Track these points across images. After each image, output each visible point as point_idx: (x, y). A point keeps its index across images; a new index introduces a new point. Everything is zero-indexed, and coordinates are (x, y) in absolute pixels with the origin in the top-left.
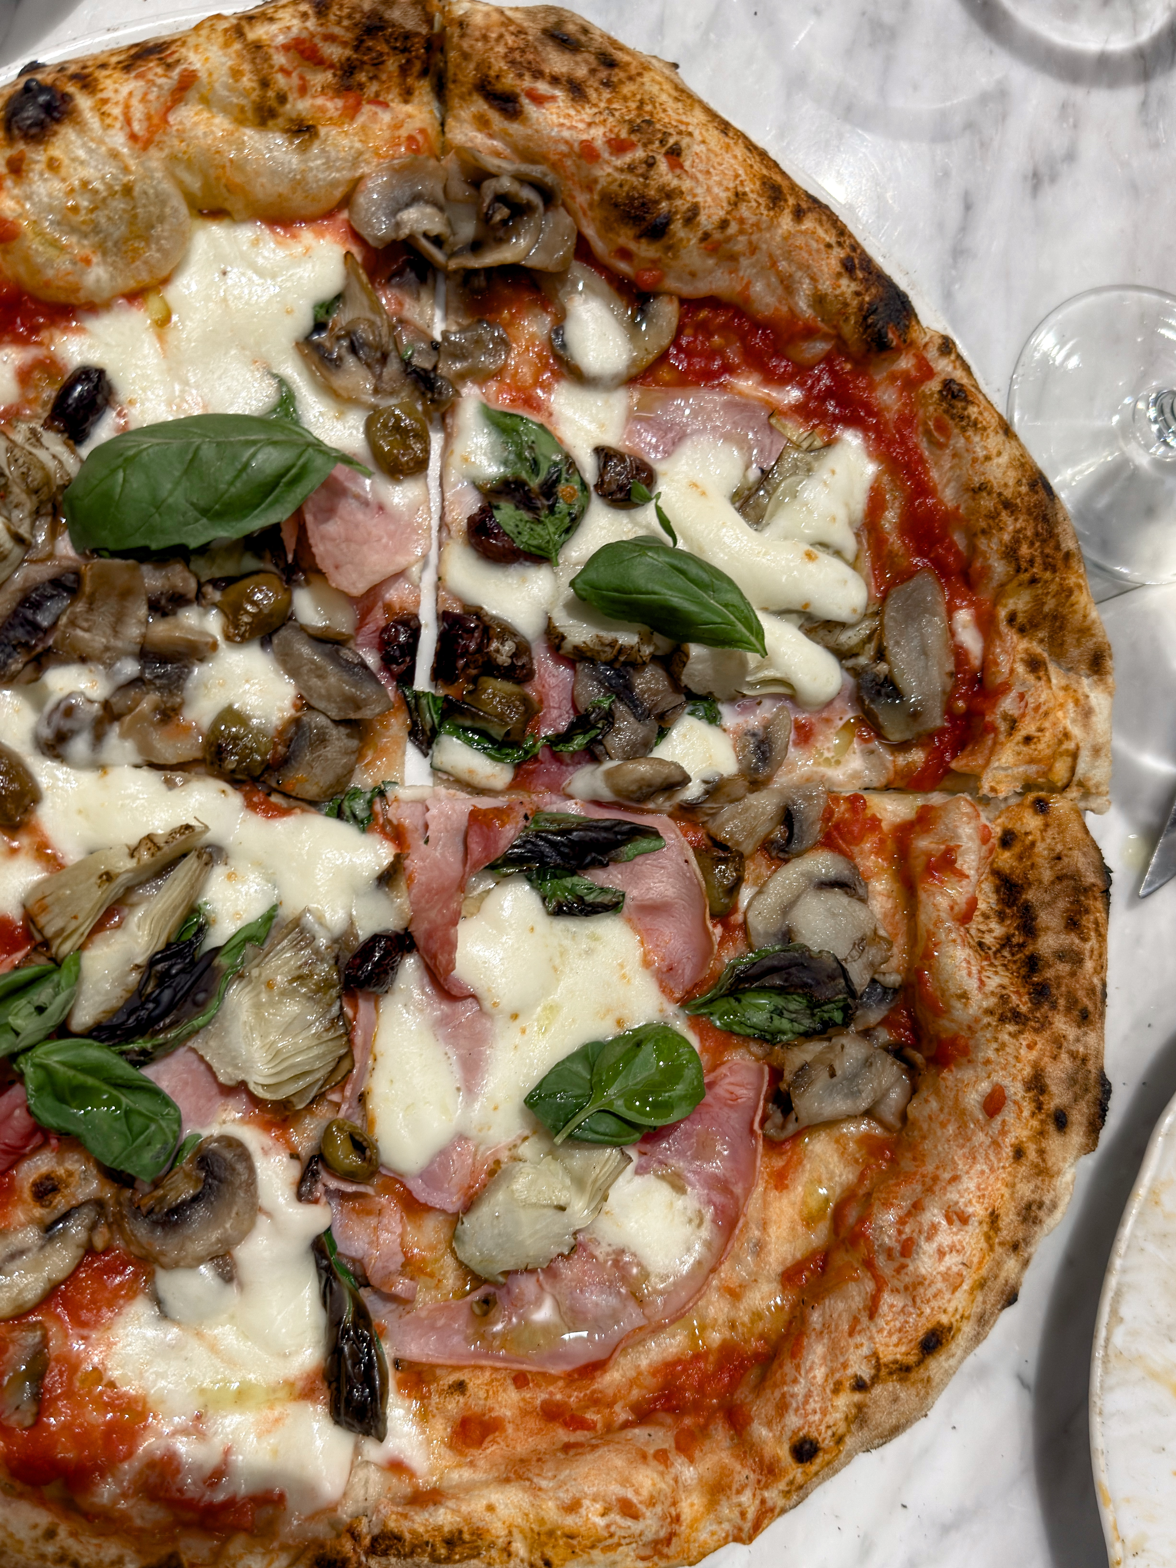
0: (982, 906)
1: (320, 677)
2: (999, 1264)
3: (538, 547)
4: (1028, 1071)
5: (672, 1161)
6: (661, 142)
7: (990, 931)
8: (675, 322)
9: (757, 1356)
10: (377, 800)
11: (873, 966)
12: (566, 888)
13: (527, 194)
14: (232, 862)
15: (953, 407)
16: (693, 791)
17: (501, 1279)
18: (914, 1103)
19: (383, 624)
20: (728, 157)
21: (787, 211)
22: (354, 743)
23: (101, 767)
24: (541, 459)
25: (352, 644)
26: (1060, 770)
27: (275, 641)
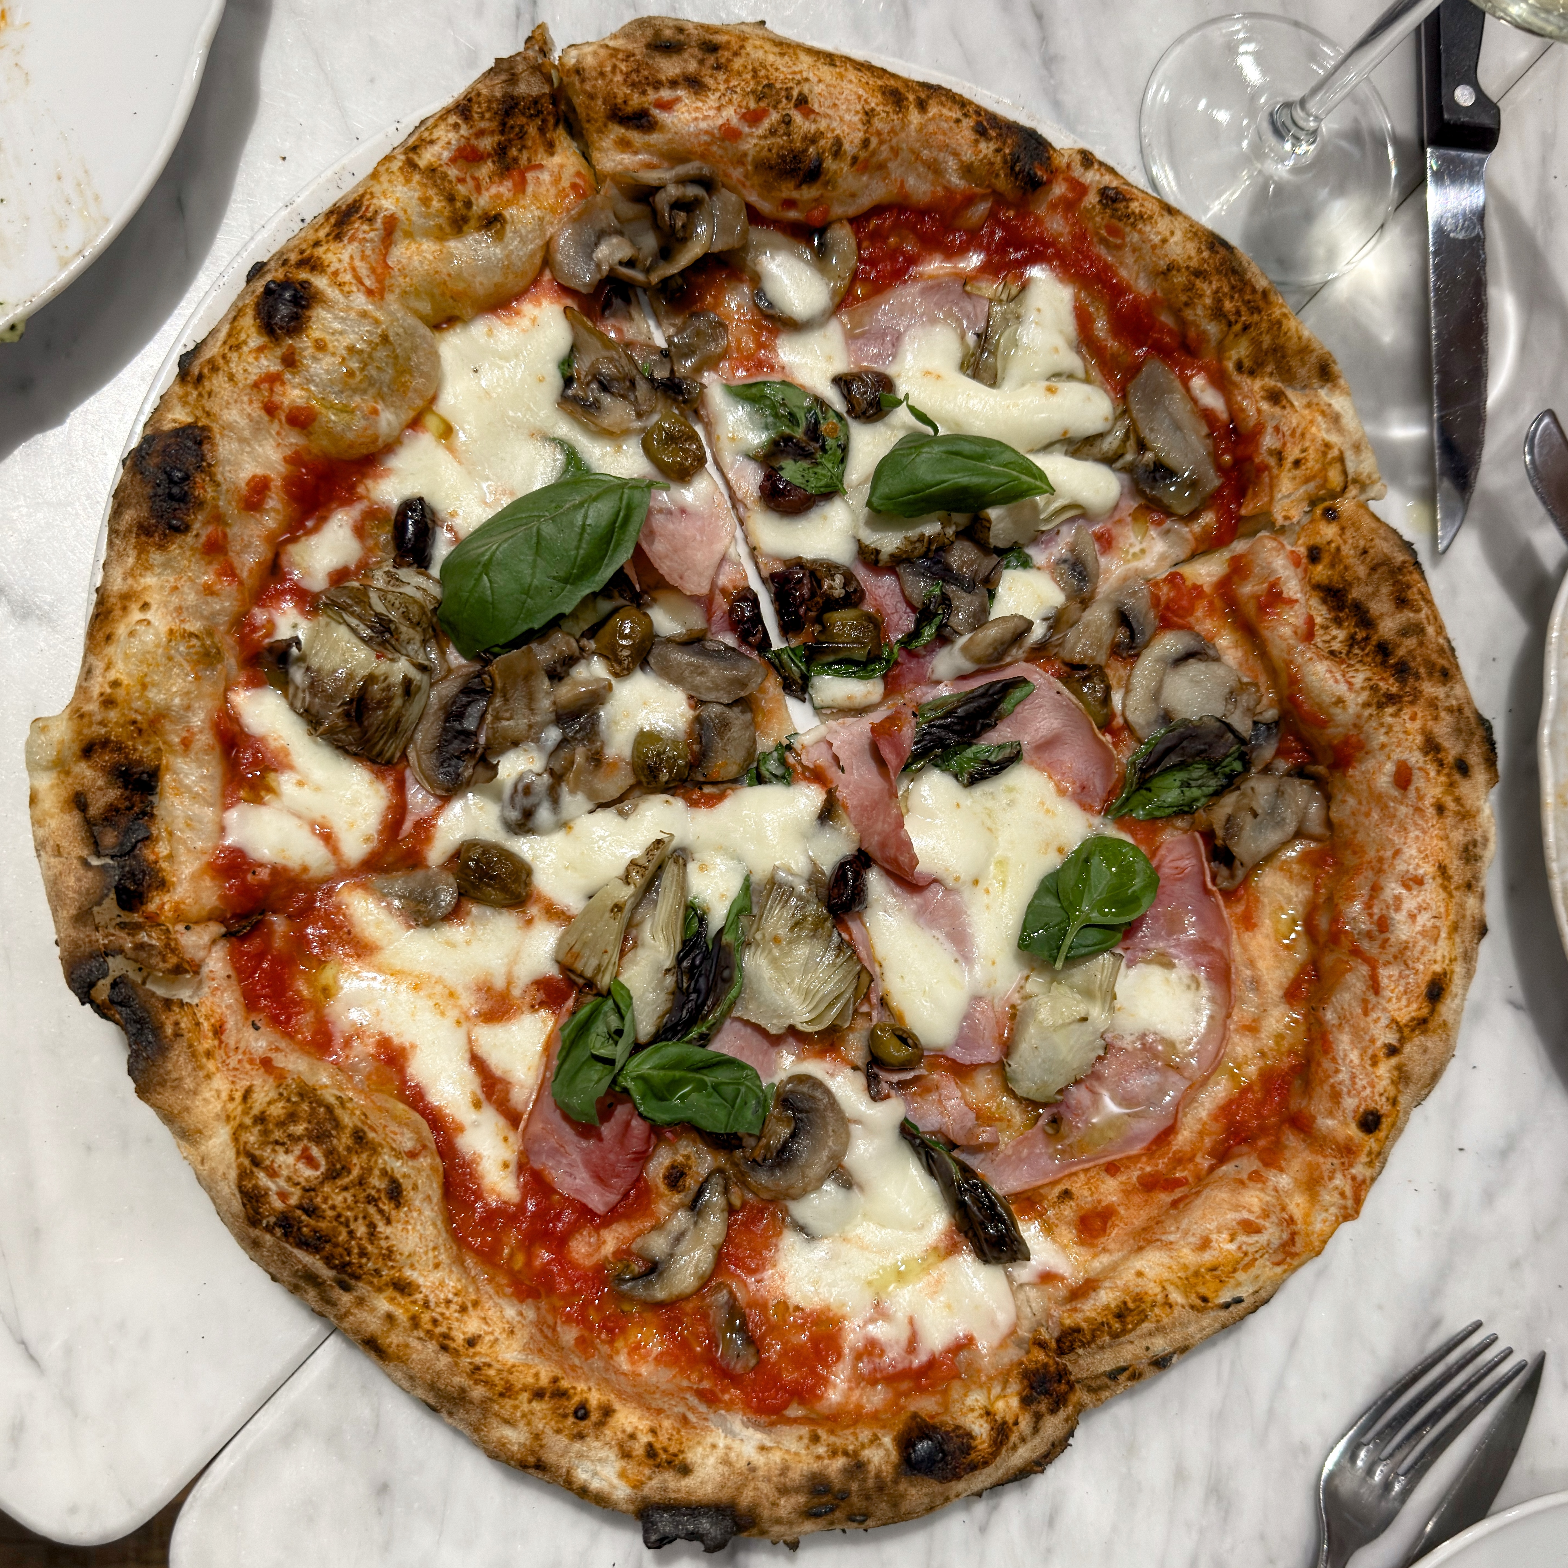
0: (1318, 620)
1: (702, 674)
2: (1462, 906)
3: (826, 486)
4: (1419, 739)
5: (1151, 946)
6: (787, 98)
7: (1334, 638)
8: (853, 242)
9: (1293, 1068)
10: (788, 754)
11: (1250, 711)
12: (970, 760)
13: (692, 191)
14: (696, 856)
15: (1116, 210)
16: (1038, 631)
17: (1059, 1097)
18: (1334, 808)
19: (726, 607)
20: (844, 84)
21: (912, 107)
22: (748, 716)
23: (564, 825)
24: (795, 410)
25: (709, 636)
26: (1334, 477)
27: (652, 660)
